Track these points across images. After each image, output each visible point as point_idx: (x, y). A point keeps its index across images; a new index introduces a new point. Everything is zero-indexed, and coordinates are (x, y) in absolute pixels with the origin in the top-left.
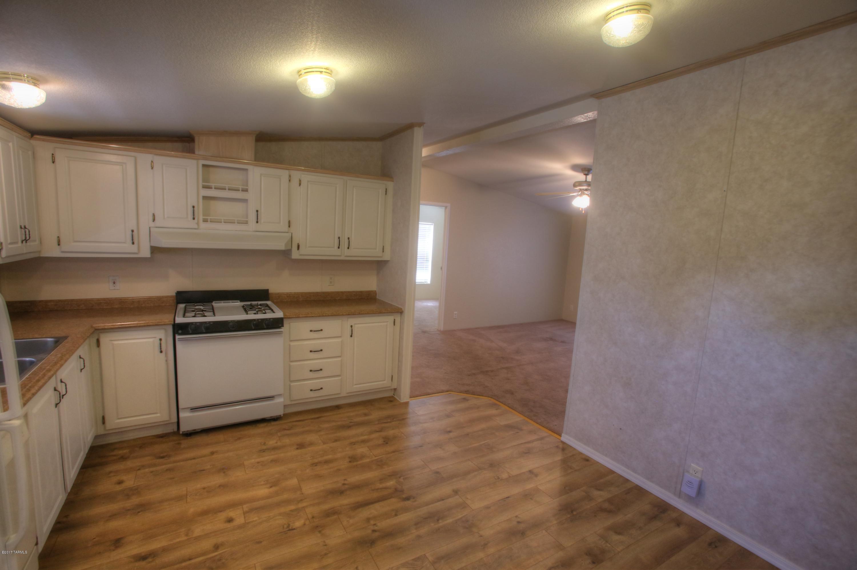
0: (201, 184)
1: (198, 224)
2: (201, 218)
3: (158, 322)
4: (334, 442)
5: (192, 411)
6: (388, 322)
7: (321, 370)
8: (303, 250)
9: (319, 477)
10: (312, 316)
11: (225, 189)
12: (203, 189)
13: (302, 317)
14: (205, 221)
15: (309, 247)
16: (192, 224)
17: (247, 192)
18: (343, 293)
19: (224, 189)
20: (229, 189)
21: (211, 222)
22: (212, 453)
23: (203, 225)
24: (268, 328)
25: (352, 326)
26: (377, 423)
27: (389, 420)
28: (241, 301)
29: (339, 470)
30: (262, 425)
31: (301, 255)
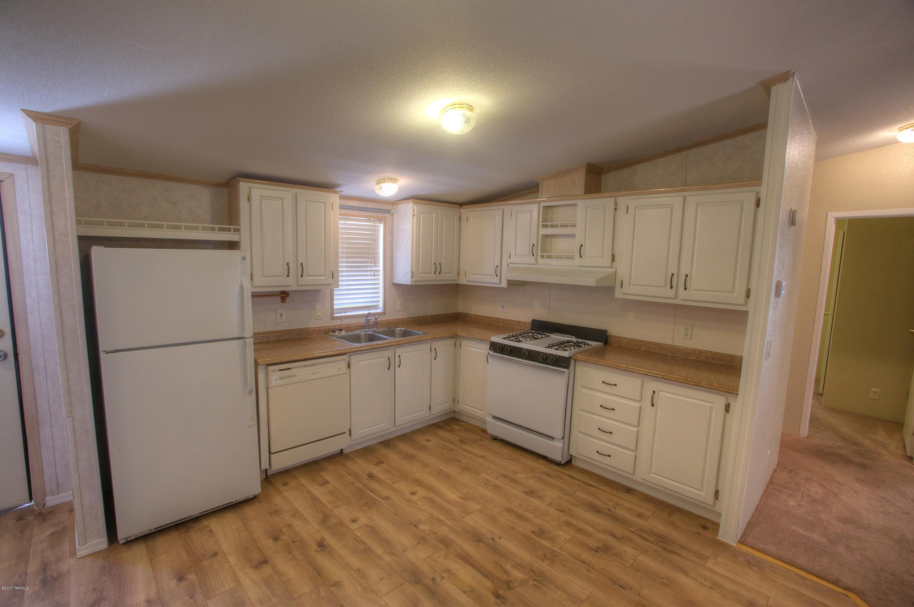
0: (541, 224)
1: (536, 260)
2: (539, 254)
3: (486, 338)
4: (558, 510)
5: (492, 418)
6: (714, 403)
7: (611, 433)
8: (626, 289)
9: (493, 519)
10: (602, 365)
11: (568, 226)
12: (543, 228)
13: (592, 363)
14: (542, 257)
15: (633, 285)
16: (532, 260)
17: (575, 227)
18: (701, 352)
19: (566, 226)
20: (561, 226)
21: (546, 258)
22: (483, 457)
23: (540, 261)
24: (554, 364)
25: (654, 392)
26: (632, 530)
27: (651, 539)
28: (576, 338)
29: (514, 528)
30: (543, 462)
31: (624, 294)
